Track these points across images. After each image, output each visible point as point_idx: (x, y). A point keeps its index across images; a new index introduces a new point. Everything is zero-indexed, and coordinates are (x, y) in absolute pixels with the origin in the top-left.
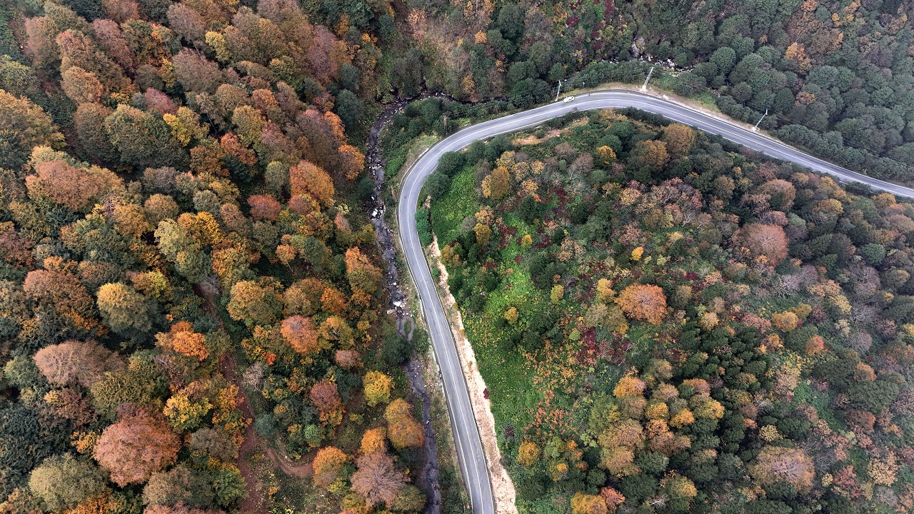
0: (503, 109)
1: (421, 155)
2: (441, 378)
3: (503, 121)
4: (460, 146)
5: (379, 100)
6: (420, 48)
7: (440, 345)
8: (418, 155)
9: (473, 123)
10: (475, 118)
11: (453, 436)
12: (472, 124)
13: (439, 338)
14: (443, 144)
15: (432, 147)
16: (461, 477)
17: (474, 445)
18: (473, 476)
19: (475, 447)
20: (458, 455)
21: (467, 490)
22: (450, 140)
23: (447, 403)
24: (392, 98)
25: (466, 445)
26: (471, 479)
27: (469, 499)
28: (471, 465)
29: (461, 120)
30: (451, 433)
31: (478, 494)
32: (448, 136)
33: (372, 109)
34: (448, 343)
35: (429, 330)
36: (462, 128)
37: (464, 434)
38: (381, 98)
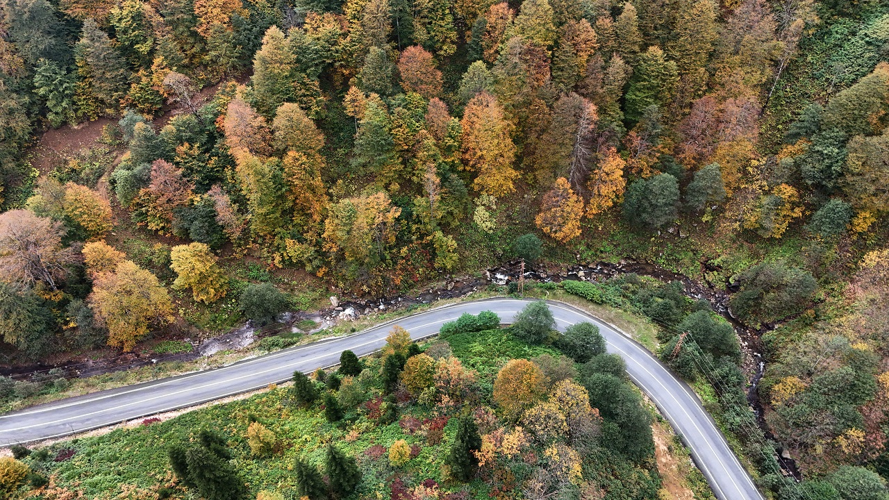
0: (761, 464)
1: (614, 326)
2: (211, 369)
3: (732, 467)
4: (651, 388)
5: (709, 268)
6: (831, 304)
7: (265, 365)
8: (613, 322)
9: (709, 409)
10: (717, 412)
11: (113, 389)
12: (705, 408)
13: (278, 363)
14: (646, 360)
15: (636, 343)
16: (45, 402)
17: (88, 420)
18: (40, 419)
19: (83, 421)
20: (81, 396)
21: (21, 410)
22: (658, 371)
23: (169, 378)
24: (721, 286)
25: (92, 407)
26: (36, 416)
27: (7, 413)
28: (57, 415)
29: (708, 388)
30: (119, 385)
31: (9, 426)
32: (667, 368)
33: (686, 260)
34: (268, 376)
35: (294, 349)
36: (691, 391)
37: (111, 403)
38: (712, 269)
